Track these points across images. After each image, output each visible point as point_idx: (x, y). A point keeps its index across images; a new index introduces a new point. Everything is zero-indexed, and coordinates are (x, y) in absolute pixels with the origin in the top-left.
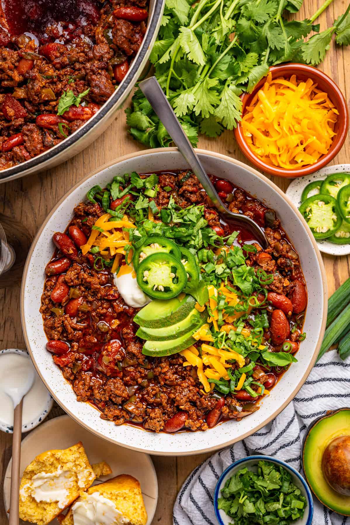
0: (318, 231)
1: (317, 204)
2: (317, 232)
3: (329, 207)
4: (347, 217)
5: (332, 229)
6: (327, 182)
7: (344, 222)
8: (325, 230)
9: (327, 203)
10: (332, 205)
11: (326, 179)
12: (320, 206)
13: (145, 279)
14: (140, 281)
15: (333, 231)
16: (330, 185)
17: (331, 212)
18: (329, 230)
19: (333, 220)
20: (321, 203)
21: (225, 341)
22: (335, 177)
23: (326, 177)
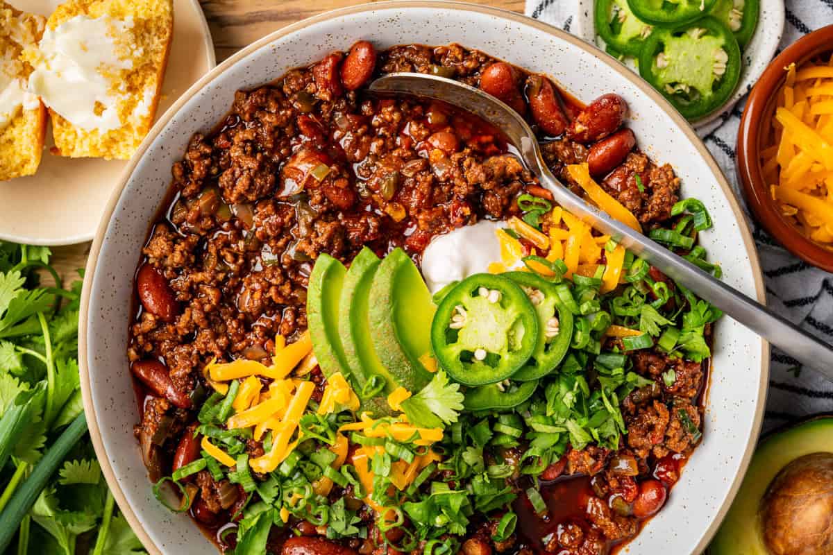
0: (722, 72)
1: (660, 70)
2: (724, 75)
3: (672, 44)
4: (702, 8)
5: (721, 40)
6: (611, 39)
7: (712, 12)
8: (724, 57)
9: (660, 48)
10: (667, 38)
11: (606, 40)
12: (666, 64)
13: (483, 291)
14: (481, 281)
15: (728, 39)
16: (619, 32)
17: (683, 40)
18: (724, 48)
19: (700, 37)
20: (661, 61)
21: (314, 439)
22: (603, 21)
23: (599, 38)
